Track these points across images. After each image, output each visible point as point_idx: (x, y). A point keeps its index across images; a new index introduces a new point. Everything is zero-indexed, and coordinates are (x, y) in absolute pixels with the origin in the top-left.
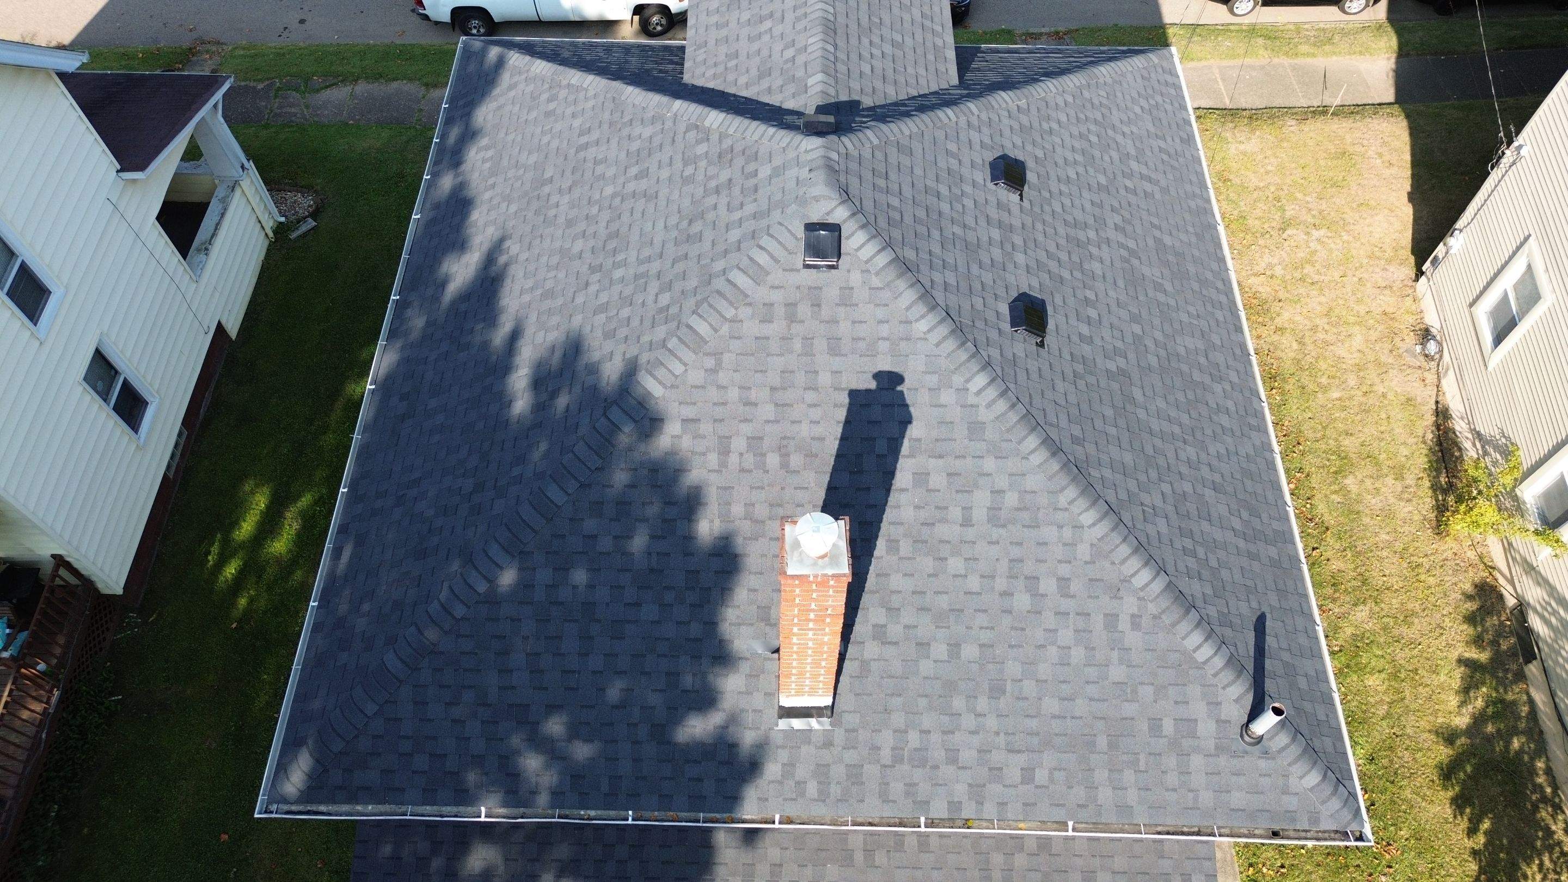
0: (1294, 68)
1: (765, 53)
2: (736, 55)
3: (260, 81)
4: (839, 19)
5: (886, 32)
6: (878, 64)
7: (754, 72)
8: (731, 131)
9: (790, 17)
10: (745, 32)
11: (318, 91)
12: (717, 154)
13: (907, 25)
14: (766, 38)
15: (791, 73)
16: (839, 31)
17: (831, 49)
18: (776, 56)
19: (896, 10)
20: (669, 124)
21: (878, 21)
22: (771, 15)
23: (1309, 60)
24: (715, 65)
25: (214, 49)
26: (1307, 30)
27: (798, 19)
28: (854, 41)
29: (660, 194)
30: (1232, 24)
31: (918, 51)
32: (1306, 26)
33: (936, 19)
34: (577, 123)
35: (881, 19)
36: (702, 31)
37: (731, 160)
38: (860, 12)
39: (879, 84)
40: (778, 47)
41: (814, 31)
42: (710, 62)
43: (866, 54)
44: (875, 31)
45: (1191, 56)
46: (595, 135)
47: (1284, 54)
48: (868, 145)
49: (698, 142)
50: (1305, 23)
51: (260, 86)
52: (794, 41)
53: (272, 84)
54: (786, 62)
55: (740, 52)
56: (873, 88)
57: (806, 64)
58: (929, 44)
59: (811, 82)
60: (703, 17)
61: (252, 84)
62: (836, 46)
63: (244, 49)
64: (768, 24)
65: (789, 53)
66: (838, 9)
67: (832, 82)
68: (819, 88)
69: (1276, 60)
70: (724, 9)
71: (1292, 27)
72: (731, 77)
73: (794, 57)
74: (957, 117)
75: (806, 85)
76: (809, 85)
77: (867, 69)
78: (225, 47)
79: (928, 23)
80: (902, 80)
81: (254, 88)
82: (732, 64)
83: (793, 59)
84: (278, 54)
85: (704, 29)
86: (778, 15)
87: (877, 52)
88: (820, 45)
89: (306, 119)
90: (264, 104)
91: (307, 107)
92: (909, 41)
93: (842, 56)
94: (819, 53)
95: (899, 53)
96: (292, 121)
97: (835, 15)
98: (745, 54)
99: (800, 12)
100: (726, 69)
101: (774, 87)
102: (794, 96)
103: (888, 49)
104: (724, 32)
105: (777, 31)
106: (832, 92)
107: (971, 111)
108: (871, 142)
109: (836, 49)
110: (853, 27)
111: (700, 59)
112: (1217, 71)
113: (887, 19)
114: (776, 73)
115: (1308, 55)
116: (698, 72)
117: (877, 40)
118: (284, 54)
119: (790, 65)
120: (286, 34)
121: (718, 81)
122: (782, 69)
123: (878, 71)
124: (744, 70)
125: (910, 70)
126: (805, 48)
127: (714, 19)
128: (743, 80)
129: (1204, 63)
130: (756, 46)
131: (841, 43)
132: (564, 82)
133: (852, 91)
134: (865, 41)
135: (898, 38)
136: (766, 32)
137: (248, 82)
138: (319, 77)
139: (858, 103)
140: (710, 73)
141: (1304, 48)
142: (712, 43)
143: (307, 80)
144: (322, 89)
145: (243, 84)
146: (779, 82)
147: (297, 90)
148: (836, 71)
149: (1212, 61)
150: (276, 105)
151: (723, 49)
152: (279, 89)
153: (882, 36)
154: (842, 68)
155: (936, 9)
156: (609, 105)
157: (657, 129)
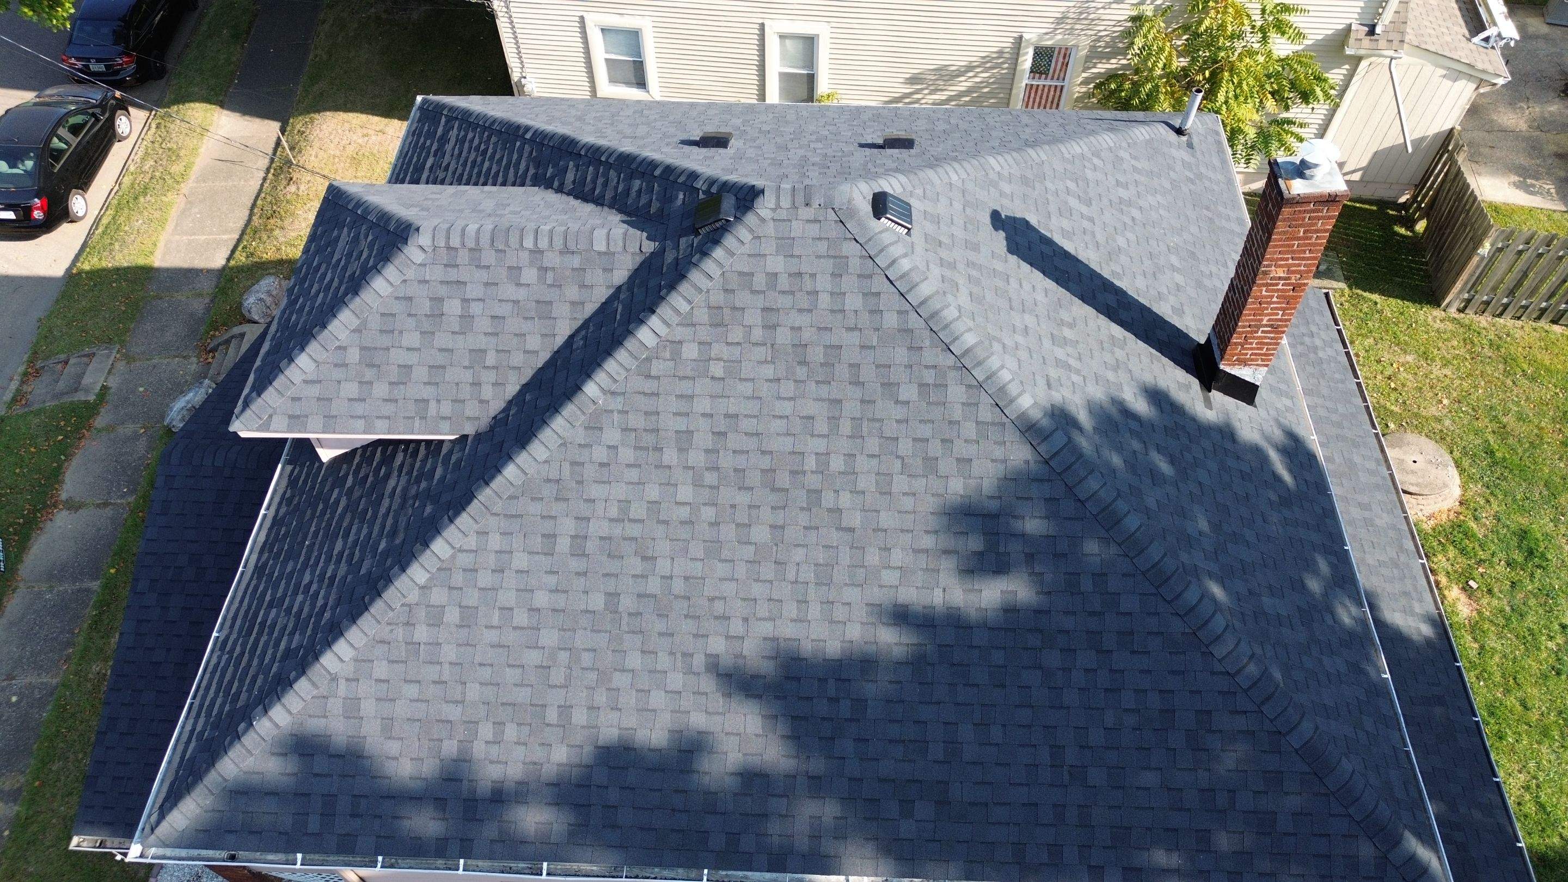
0: (202, 180)
1: (504, 310)
2: (478, 354)
7: (530, 326)
8: (685, 308)
9: (461, 273)
10: (442, 340)
12: (712, 331)
14: (476, 307)
18: (521, 294)
20: (616, 402)
22: (438, 300)
23: (195, 168)
24: (476, 384)
26: (141, 167)
27: (474, 261)
29: (735, 410)
30: (97, 221)
32: (131, 168)
37: (733, 309)
40: (510, 291)
42: (466, 392)
47: (179, 184)
49: (676, 355)
50: (125, 168)
52: (511, 268)
54: (542, 279)
55: (478, 347)
57: (565, 253)
59: (600, 244)
64: (452, 305)
65: (530, 275)
69: (186, 191)
70: (370, 374)
71: (127, 178)
73: (540, 269)
75: (599, 253)
76: (603, 249)
82: (491, 358)
83: (544, 270)
86: (444, 290)
98: (486, 339)
99: (463, 257)
101: (577, 298)
104: (419, 372)
105: (475, 291)
112: (178, 237)
114: (552, 295)
115: (187, 168)
119: (550, 274)
122: (551, 285)
124: (515, 341)
126: (535, 251)
127: (380, 389)
128: (534, 342)
129: (161, 245)
130: (482, 323)
136: (465, 308)
141: (176, 168)
146: (572, 292)
149: (161, 238)
151: (453, 373)
157: (616, 419)
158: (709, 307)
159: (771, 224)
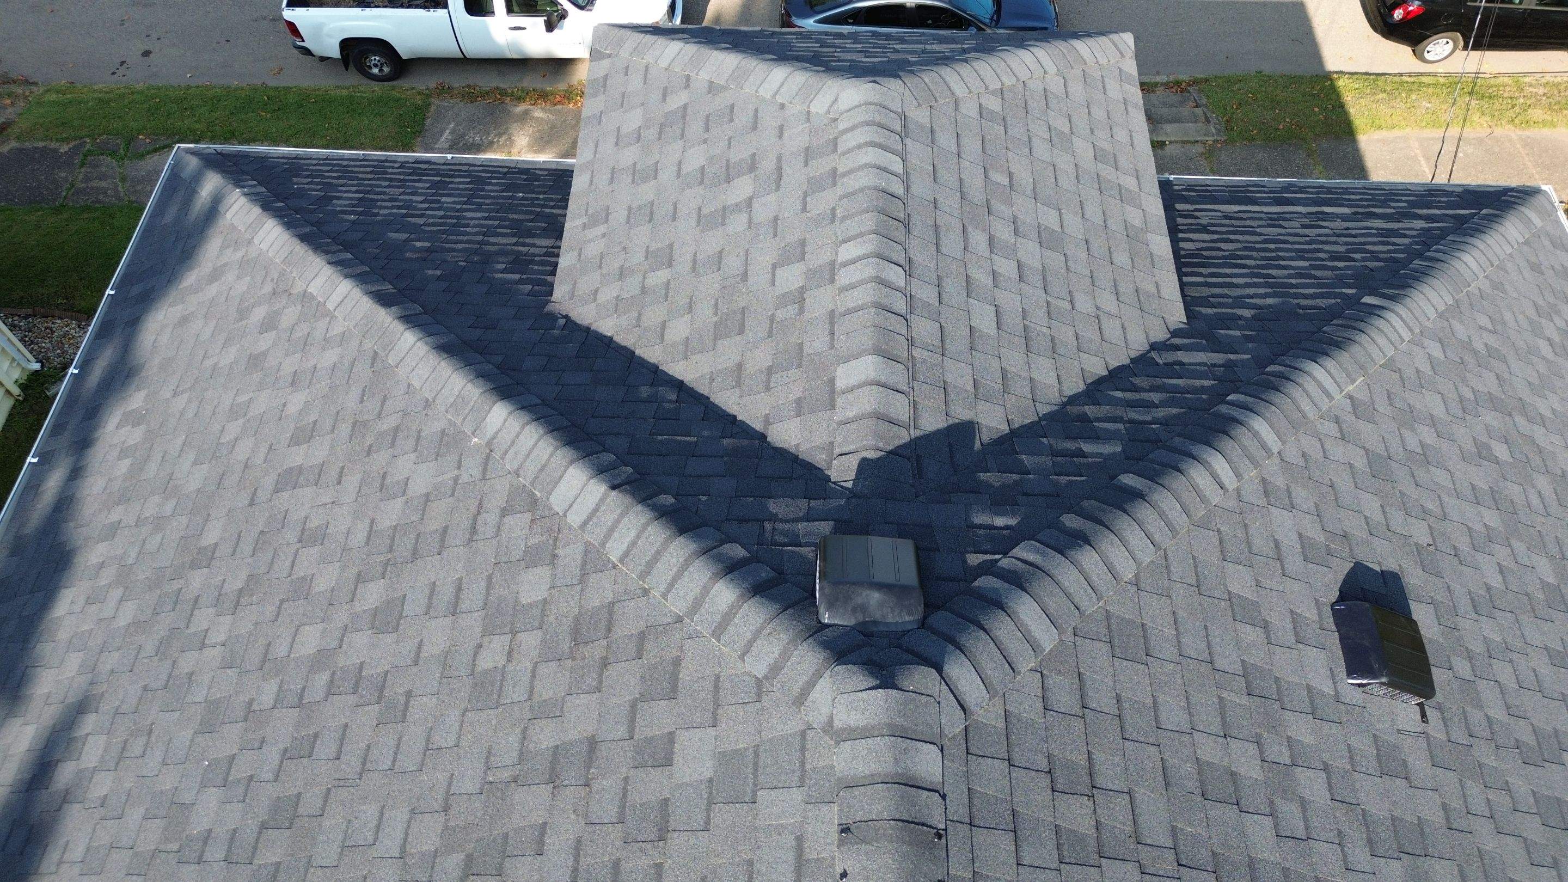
0: (1527, 143)
1: (733, 263)
2: (665, 258)
3: (65, 140)
4: (915, 189)
5: (1023, 207)
6: (1010, 301)
7: (705, 313)
8: (614, 551)
9: (795, 175)
10: (691, 199)
11: (142, 156)
12: (567, 623)
13: (1066, 182)
14: (738, 223)
15: (794, 339)
16: (916, 222)
17: (896, 276)
18: (759, 277)
19: (1041, 149)
20: (472, 469)
21: (1006, 182)
22: (752, 165)
23: (1546, 132)
24: (622, 274)
25: (19, 91)
26: (1531, 85)
27: (815, 186)
28: (951, 243)
29: (415, 712)
30: (1422, 74)
31: (1094, 245)
32: (1527, 80)
33: (1122, 160)
34: (296, 401)
35: (1010, 175)
36: (603, 178)
37: (605, 663)
38: (964, 164)
39: (1015, 360)
40: (764, 258)
41: (854, 226)
42: (613, 265)
43: (981, 277)
44: (999, 207)
45: (1377, 122)
46: (318, 452)
47: (1509, 122)
48: (1026, 663)
49: (532, 558)
50: (1525, 74)
51: (64, 148)
52: (803, 243)
53: (82, 145)
54: (784, 300)
55: (676, 251)
56: (1004, 372)
57: (832, 317)
58: (1115, 225)
59: (846, 376)
60: (608, 147)
61: (53, 145)
62: (909, 269)
63: (58, 92)
64: (743, 187)
65: (791, 278)
66: (913, 160)
67: (899, 377)
68: (866, 401)
69: (1498, 131)
70: (651, 134)
71: (1506, 80)
72: (654, 315)
73: (802, 290)
74: (1238, 475)
75: (832, 381)
76: (840, 384)
77: (984, 320)
78: (34, 89)
79: (1107, 172)
80: (1066, 335)
81: (55, 151)
82: (658, 278)
83: (799, 297)
84: (100, 100)
85: (606, 176)
86: (767, 165)
87: (1006, 267)
88: (868, 270)
89: (119, 199)
90: (63, 174)
91: (123, 180)
92: (1074, 225)
93: (926, 293)
94: (865, 295)
95: (1054, 259)
96: (99, 202)
97: (906, 179)
98: (688, 257)
99: (821, 166)
100: (644, 290)
101: (750, 369)
102: (800, 408)
103: (1030, 251)
104: (647, 191)
105: (764, 209)
106: (900, 408)
107: (1264, 446)
108: (1035, 647)
109: (909, 274)
110: (950, 202)
111: (592, 250)
112: (1417, 144)
113: (1023, 176)
114: (756, 327)
115: (1544, 123)
116: (586, 284)
117: (1004, 233)
118: (108, 102)
119: (792, 310)
120: (122, 70)
121: (625, 320)
122: (772, 319)
123: (1013, 321)
124: (683, 301)
125: (1084, 304)
126: (832, 269)
127: (630, 155)
128: (678, 330)
129: (1396, 132)
130: (713, 241)
131: (922, 256)
132: (298, 288)
133: (952, 396)
134: (979, 240)
135: (1050, 219)
136: (737, 207)
137: (48, 143)
138: (147, 136)
139: (965, 430)
140: (608, 294)
141: (1537, 113)
142: (619, 215)
143: (130, 140)
144: (148, 153)
145: (41, 144)
146: (760, 358)
147: (113, 154)
148: (911, 341)
149: (1408, 130)
150: (80, 177)
151: (642, 236)
152: (89, 153)
153: (1015, 220)
154: (924, 328)
155: (1121, 135)
156: (363, 372)
157: (446, 477)
158: (612, 604)
159: (794, 726)
